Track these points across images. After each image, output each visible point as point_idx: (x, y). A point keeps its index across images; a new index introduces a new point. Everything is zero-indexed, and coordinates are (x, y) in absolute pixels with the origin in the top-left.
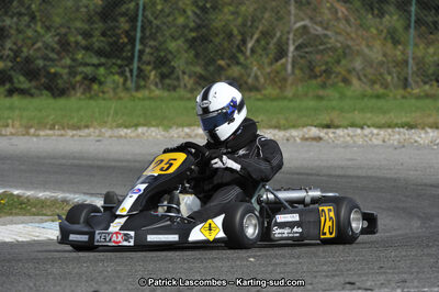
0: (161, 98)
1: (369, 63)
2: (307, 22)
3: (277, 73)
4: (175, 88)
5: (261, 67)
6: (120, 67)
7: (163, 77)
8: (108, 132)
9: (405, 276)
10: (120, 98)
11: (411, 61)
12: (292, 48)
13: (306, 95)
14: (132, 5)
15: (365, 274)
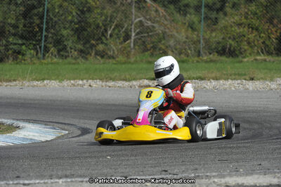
0: (58, 63)
1: (178, 42)
2: (142, 18)
3: (125, 48)
4: (66, 57)
5: (115, 45)
6: (34, 45)
7: (59, 51)
8: (26, 83)
9: (197, 166)
10: (34, 63)
11: (202, 41)
12: (133, 34)
13: (142, 61)
14: (41, 9)
15: (174, 166)
